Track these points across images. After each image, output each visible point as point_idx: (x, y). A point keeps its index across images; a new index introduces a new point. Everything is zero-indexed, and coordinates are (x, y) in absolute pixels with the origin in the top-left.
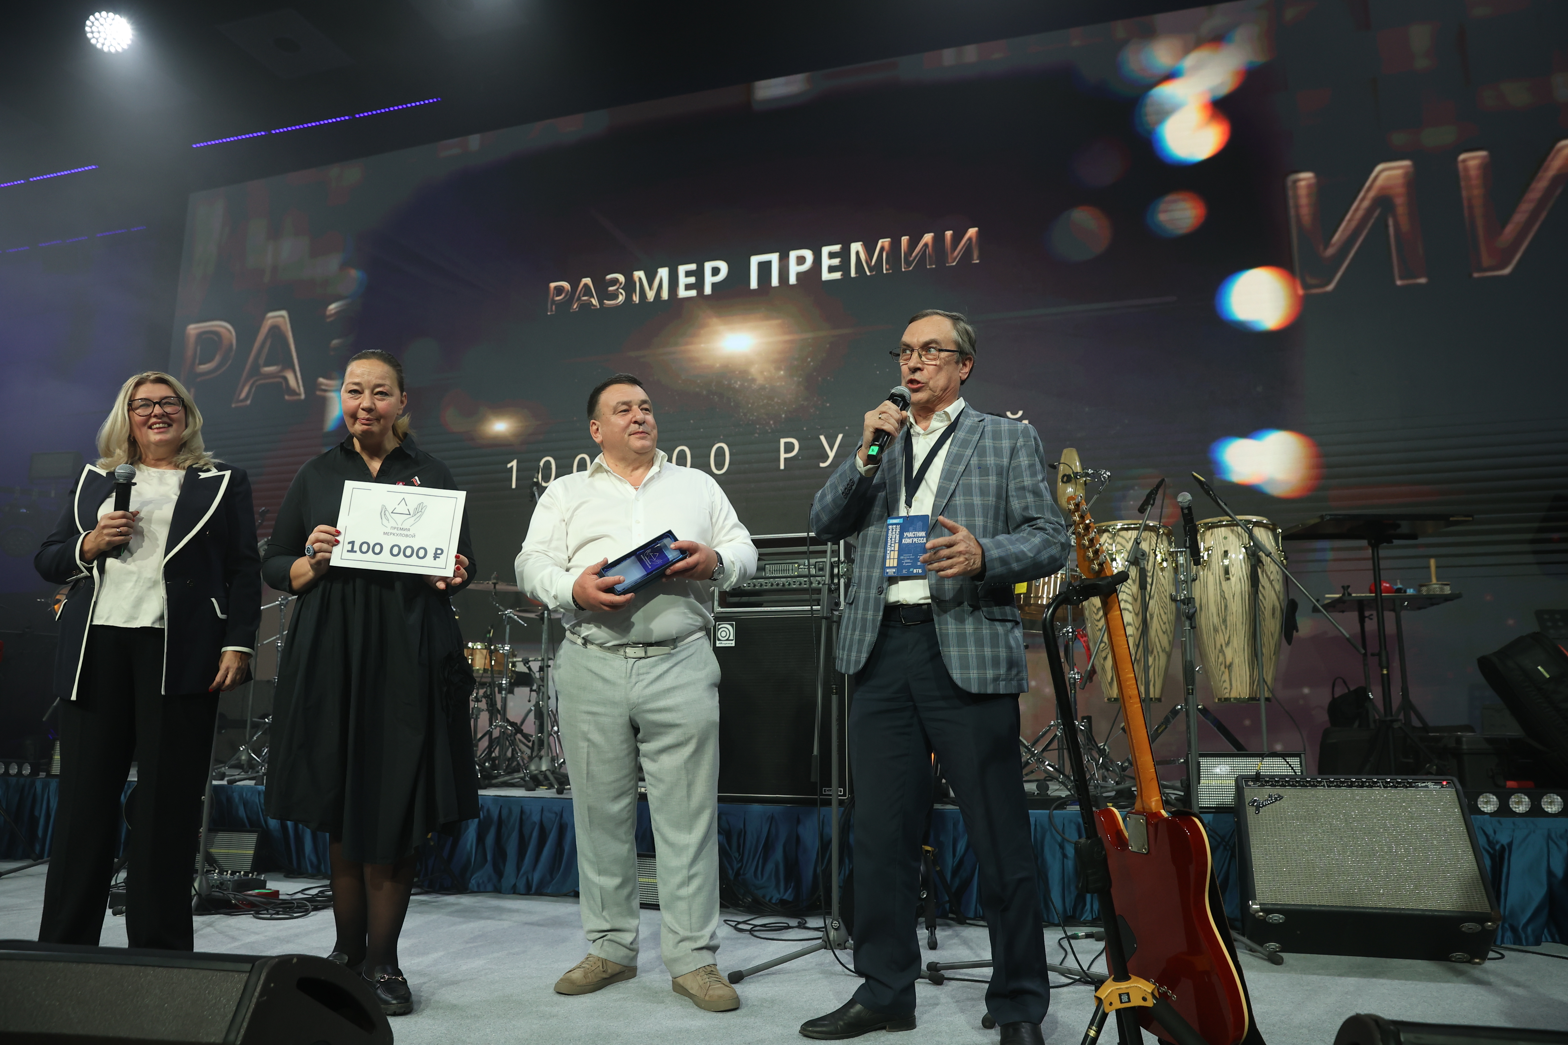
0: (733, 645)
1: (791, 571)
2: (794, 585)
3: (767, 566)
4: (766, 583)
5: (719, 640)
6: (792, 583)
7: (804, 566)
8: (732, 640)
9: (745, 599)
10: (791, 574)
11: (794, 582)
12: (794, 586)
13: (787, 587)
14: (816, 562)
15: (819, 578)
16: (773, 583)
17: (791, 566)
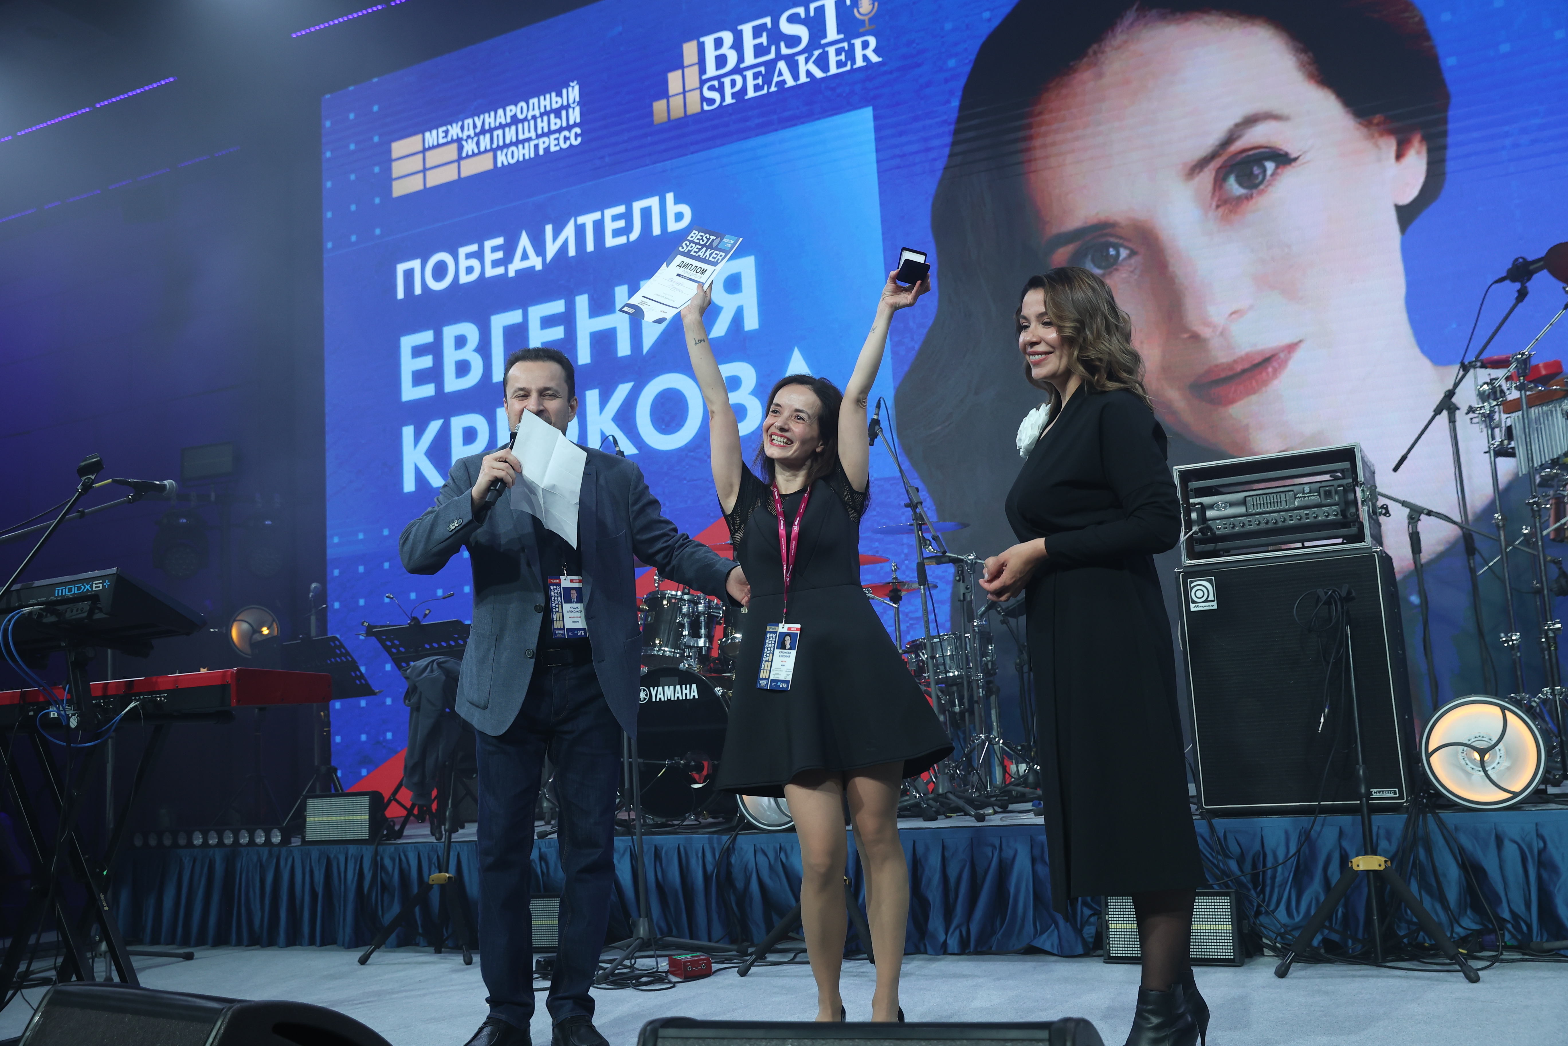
0: (1215, 607)
1: (1284, 503)
2: (1291, 520)
3: (1249, 499)
4: (1250, 521)
5: (1194, 602)
6: (1288, 518)
7: (1304, 493)
8: (1213, 601)
9: (1220, 545)
10: (1284, 506)
11: (1291, 516)
12: (1291, 522)
13: (1280, 524)
14: (1320, 487)
15: (1326, 509)
16: (1261, 520)
17: (1283, 495)
